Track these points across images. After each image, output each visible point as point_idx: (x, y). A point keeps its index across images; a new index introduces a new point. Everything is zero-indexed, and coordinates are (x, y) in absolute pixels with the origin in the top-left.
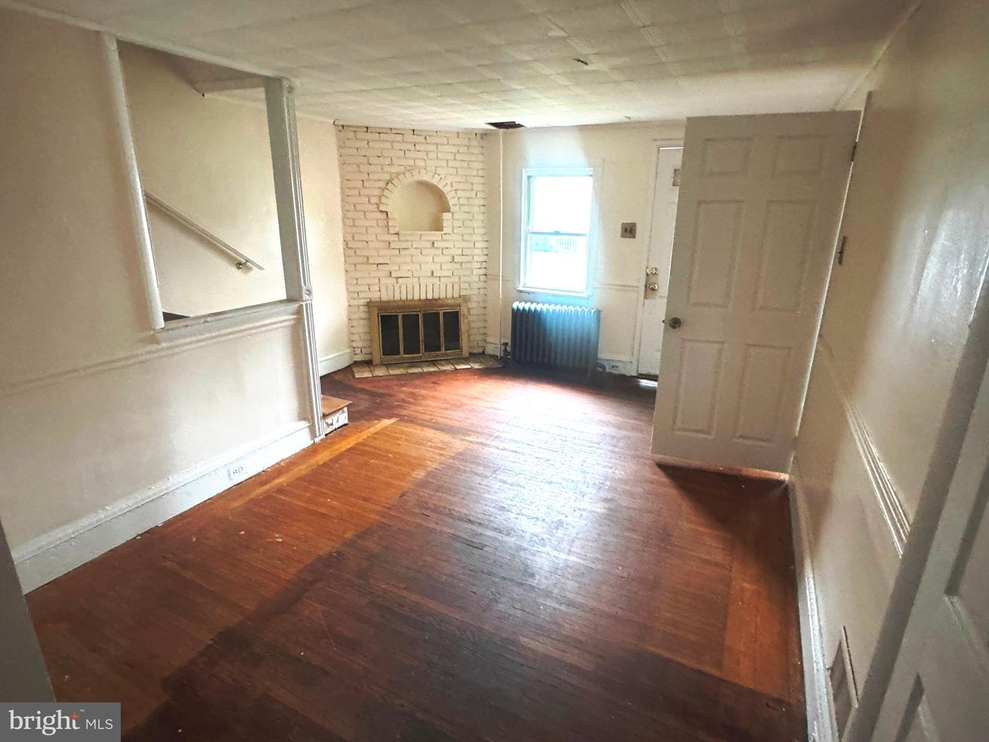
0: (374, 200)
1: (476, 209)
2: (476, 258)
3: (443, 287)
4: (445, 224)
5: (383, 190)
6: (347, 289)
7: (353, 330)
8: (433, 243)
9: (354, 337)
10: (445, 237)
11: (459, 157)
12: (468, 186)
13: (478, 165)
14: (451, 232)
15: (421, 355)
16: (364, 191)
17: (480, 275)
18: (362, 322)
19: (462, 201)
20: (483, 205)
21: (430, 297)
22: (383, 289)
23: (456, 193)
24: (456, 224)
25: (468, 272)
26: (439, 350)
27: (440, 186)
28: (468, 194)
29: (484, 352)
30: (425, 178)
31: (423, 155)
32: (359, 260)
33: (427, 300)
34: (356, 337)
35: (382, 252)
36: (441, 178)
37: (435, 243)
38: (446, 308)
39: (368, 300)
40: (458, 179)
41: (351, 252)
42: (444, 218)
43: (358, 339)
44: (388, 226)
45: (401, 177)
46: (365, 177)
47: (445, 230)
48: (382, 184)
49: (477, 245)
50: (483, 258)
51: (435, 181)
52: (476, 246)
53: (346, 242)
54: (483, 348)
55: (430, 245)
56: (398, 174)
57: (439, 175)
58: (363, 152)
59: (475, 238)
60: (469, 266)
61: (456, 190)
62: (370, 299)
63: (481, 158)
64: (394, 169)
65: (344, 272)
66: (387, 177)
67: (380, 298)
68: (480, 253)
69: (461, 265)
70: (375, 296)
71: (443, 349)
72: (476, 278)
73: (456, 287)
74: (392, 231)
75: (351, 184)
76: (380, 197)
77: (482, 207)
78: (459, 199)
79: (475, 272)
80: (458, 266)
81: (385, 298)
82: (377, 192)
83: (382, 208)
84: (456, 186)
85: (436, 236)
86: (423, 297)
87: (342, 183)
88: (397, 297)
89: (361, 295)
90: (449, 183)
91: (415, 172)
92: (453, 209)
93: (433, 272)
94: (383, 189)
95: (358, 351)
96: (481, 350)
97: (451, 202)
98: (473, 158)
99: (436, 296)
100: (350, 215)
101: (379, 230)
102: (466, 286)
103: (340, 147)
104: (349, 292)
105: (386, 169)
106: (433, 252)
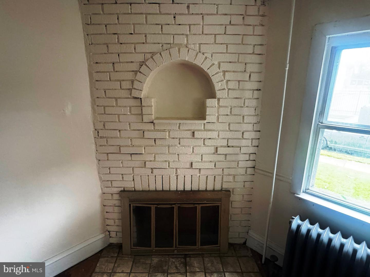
0: (126, 85)
1: (248, 94)
2: (244, 150)
3: (203, 179)
4: (208, 111)
5: (136, 74)
6: (100, 178)
7: (107, 215)
8: (193, 133)
9: (108, 222)
10: (208, 127)
11: (230, 29)
12: (240, 67)
13: (257, 40)
14: (215, 121)
15: (174, 248)
16: (115, 76)
17: (247, 168)
18: (116, 209)
19: (231, 85)
20: (257, 90)
21: (188, 188)
22: (137, 179)
23: (224, 75)
24: (223, 111)
25: (234, 165)
26: (195, 244)
27: (205, 67)
28: (240, 77)
29: (245, 243)
30: (188, 57)
31: (186, 29)
32: (111, 149)
33: (184, 191)
34: (110, 222)
35: (136, 142)
36: (206, 58)
37: (196, 133)
38: (205, 202)
39: (122, 189)
40: (228, 57)
41: (103, 142)
42: (208, 105)
43: (113, 224)
44: (142, 114)
45: (157, 57)
46: (115, 58)
47: (208, 119)
48: (134, 67)
49: (246, 135)
50: (252, 150)
51: (198, 62)
52: (245, 137)
53: (97, 131)
54: (245, 240)
55: (189, 134)
56: (153, 54)
57: (203, 54)
58: (111, 29)
59: (245, 127)
60: (233, 158)
61: (224, 72)
62: (124, 189)
63: (259, 30)
64: (149, 48)
65: (96, 161)
66: (140, 58)
67: (134, 187)
68: (250, 145)
69: (226, 157)
70: (129, 185)
71: (199, 243)
72: (242, 171)
73: (218, 179)
74: (146, 119)
75: (101, 67)
76: (132, 82)
77: (255, 92)
78: (228, 81)
79: (241, 164)
80: (222, 158)
81: (139, 187)
82: (130, 76)
83: (135, 93)
84: (224, 67)
85: (198, 124)
86: (181, 188)
87: (90, 66)
88: (152, 188)
89: (115, 184)
90: (216, 63)
91: (174, 51)
92: (219, 94)
93: (192, 164)
94: (136, 72)
95: (113, 234)
96: (242, 241)
97: (217, 86)
98: (250, 30)
99: (195, 188)
100: (101, 102)
101: (132, 118)
102: (231, 178)
103: (87, 24)
104: (102, 181)
105: (140, 48)
106: (193, 142)
